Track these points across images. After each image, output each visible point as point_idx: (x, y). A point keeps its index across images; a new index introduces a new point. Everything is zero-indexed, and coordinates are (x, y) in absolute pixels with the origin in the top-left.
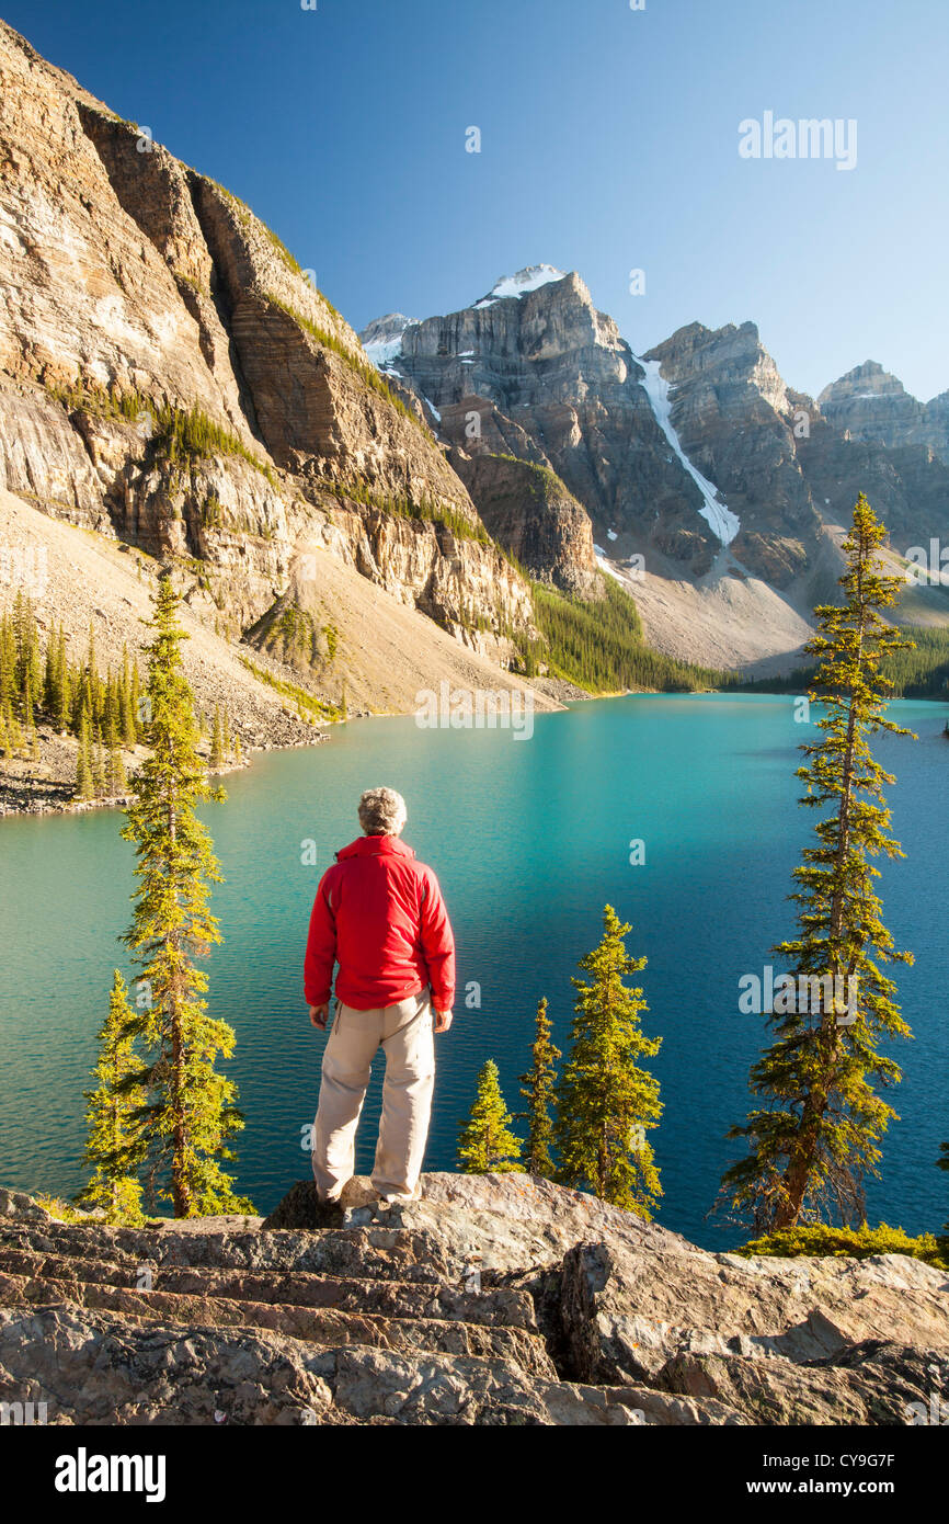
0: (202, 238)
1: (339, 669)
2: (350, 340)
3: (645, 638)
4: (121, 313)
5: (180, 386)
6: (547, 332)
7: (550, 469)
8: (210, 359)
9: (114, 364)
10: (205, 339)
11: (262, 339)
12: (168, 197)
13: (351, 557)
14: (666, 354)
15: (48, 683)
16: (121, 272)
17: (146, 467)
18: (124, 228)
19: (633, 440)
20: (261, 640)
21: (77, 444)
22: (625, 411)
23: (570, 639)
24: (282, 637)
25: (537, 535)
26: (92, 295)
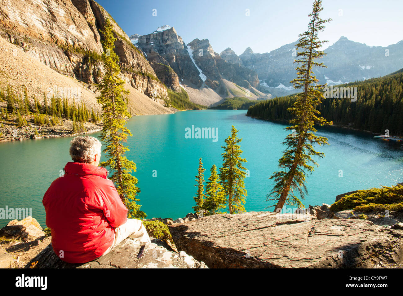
0: (93, 14)
1: (129, 106)
2: (128, 38)
3: (190, 100)
4: (75, 29)
5: (90, 46)
6: (168, 39)
7: (170, 66)
8: (97, 41)
9: (74, 40)
10: (95, 36)
12: (84, 4)
13: (130, 84)
14: (192, 44)
15: (64, 109)
16: (74, 20)
17: (83, 64)
18: (74, 10)
19: (186, 61)
21: (67, 58)
22: (184, 55)
23: (175, 100)
25: (168, 80)
26: (67, 24)
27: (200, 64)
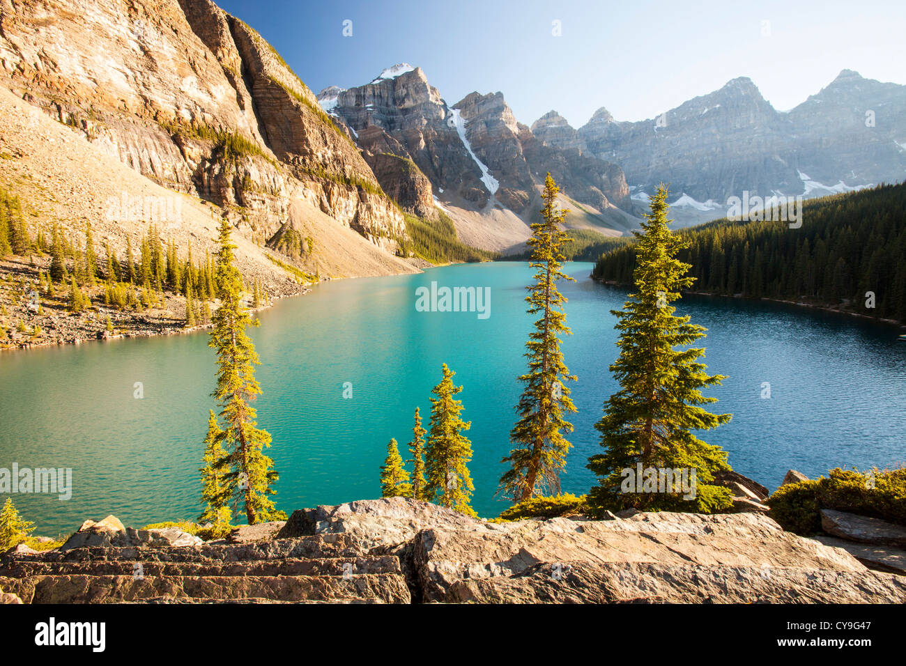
0: (236, 48)
1: (314, 257)
2: (312, 99)
3: (458, 238)
4: (196, 85)
5: (228, 122)
6: (407, 95)
7: (411, 160)
8: (242, 108)
9: (193, 111)
10: (239, 98)
11: (268, 98)
12: (217, 28)
13: (318, 204)
14: (463, 106)
15: (168, 270)
16: (195, 65)
17: (213, 162)
18: (195, 42)
19: (449, 146)
20: (275, 245)
21: (177, 151)
22: (445, 132)
23: (423, 239)
24: (286, 243)
25: (406, 191)
26: (180, 76)
27: (483, 153)
